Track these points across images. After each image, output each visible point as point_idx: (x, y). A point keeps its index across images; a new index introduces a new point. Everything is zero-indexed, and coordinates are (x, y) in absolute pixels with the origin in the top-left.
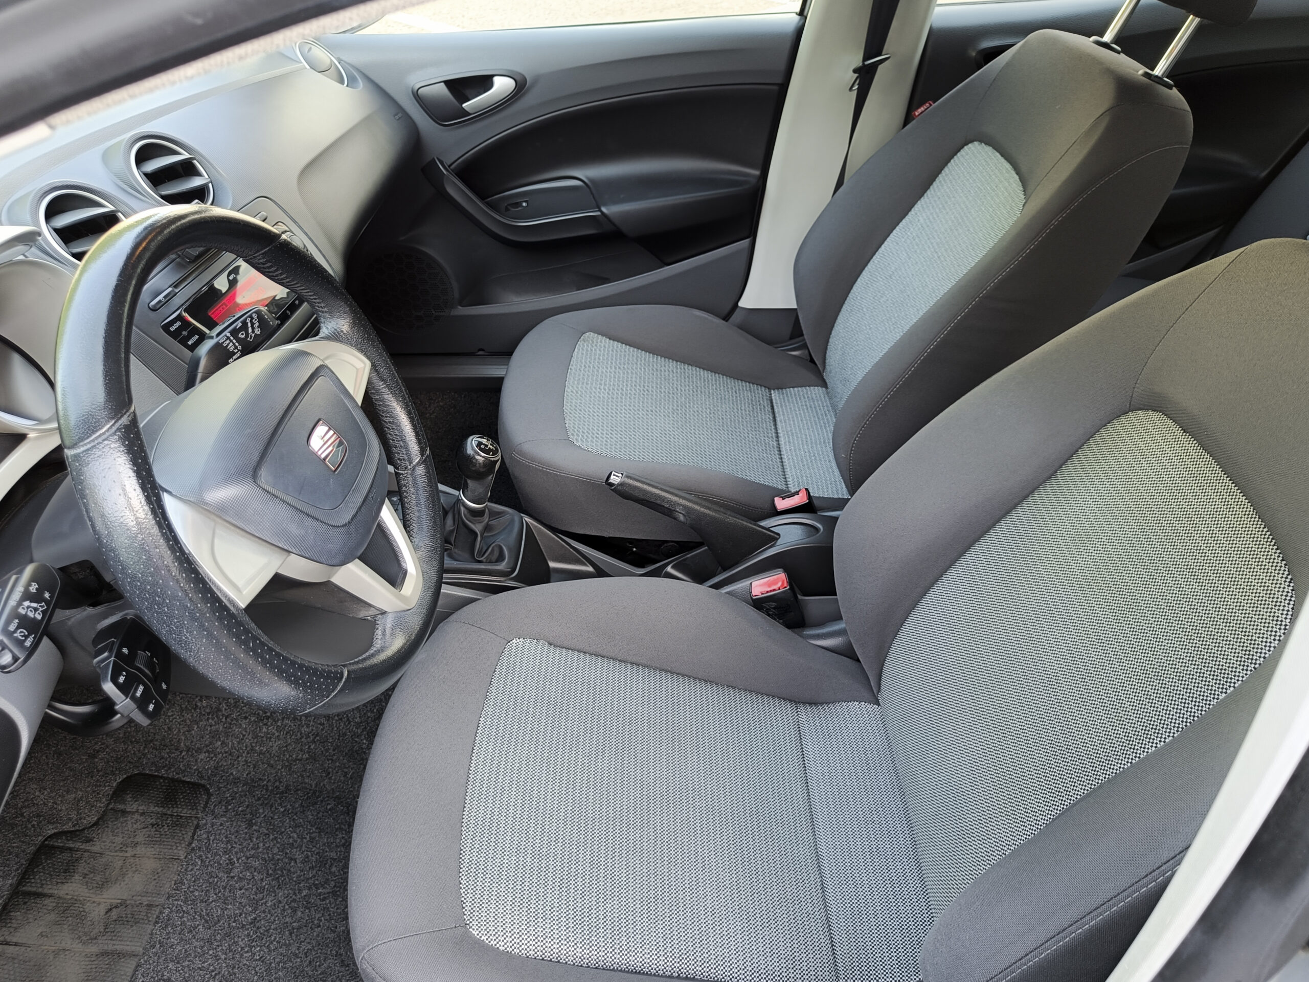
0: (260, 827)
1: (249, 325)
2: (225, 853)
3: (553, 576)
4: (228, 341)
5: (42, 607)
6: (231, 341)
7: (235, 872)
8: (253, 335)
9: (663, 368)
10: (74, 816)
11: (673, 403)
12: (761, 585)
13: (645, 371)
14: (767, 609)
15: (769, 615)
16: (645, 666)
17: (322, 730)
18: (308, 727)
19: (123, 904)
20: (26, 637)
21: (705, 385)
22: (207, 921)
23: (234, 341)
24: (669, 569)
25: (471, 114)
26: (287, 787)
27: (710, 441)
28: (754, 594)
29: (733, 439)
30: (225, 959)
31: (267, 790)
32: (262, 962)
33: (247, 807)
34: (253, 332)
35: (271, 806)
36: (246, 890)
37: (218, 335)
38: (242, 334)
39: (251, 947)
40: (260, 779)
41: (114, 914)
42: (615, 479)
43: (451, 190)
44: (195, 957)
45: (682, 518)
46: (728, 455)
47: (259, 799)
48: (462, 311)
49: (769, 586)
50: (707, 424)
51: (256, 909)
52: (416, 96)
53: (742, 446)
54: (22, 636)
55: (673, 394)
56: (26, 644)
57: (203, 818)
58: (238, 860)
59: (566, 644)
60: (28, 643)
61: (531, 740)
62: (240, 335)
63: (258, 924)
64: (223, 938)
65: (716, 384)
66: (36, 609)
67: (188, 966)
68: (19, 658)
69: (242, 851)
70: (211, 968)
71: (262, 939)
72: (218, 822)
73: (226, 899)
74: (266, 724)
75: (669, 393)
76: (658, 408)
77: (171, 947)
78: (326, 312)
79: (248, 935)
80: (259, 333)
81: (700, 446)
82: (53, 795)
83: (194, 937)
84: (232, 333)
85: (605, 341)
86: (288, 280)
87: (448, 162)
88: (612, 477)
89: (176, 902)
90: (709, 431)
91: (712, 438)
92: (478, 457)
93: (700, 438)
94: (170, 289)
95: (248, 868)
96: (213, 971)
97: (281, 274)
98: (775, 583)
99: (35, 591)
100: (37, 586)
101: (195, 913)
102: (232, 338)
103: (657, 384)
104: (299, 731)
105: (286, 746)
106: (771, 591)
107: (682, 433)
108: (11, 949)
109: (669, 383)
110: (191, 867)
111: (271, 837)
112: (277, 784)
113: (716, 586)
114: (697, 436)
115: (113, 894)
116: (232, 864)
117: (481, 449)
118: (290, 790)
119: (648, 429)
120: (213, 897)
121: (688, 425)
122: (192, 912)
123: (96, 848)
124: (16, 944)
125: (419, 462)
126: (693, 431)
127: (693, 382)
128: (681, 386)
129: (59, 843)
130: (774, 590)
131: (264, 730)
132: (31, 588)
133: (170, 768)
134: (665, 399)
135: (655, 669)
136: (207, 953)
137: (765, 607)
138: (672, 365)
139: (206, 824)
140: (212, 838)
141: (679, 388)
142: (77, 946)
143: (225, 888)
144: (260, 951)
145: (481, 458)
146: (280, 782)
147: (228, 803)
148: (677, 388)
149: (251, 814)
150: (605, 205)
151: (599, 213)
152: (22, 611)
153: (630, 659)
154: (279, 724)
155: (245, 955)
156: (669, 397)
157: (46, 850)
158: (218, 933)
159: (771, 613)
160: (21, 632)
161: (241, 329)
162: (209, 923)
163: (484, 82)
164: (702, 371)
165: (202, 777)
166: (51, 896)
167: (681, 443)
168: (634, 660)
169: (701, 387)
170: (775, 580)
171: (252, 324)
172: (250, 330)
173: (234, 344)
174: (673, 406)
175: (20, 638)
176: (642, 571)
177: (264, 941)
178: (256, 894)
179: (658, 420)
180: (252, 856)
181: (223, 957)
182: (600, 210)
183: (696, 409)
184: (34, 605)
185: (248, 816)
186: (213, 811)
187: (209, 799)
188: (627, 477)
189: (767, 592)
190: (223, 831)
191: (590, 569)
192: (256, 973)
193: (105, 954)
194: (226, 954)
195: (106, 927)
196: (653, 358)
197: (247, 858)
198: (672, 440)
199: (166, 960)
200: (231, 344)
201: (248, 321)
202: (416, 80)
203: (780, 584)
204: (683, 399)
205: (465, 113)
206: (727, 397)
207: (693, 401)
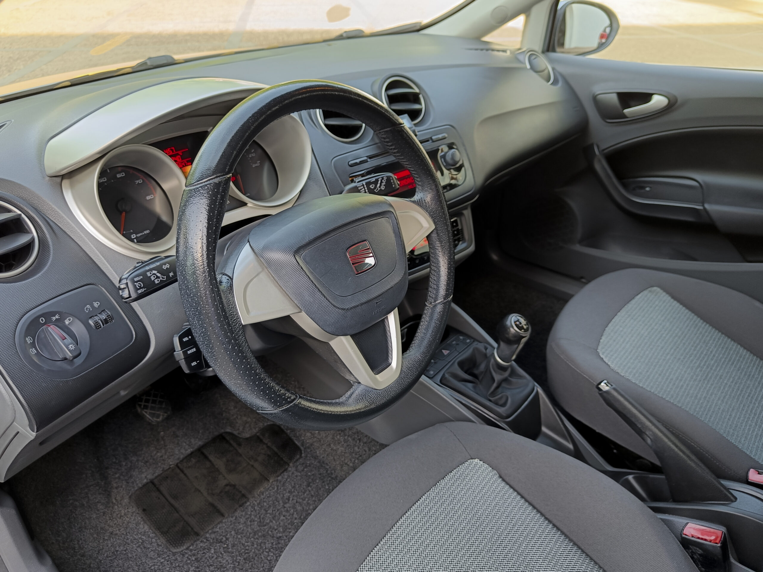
0: (312, 490)
1: (379, 182)
2: (289, 492)
3: (540, 438)
4: (362, 187)
5: (163, 278)
6: (364, 188)
7: (287, 505)
8: (379, 189)
9: (707, 334)
10: (241, 429)
11: (701, 361)
12: (694, 529)
13: (689, 330)
14: (692, 552)
15: (692, 558)
16: (563, 533)
17: (365, 454)
18: (358, 448)
19: (234, 486)
20: (141, 288)
21: (739, 360)
22: (260, 521)
23: (366, 188)
24: (630, 478)
25: (627, 118)
26: (337, 477)
27: (720, 402)
28: (685, 532)
29: (743, 410)
30: (256, 548)
31: (327, 471)
32: (270, 563)
33: (313, 475)
34: (380, 187)
35: (323, 482)
36: (286, 518)
37: (358, 182)
38: (373, 186)
39: (270, 551)
40: (327, 464)
41: (228, 488)
42: (604, 386)
43: (597, 167)
44: (245, 536)
45: (649, 441)
46: (731, 419)
47: (320, 474)
48: (579, 248)
49: (702, 535)
50: (724, 388)
51: (284, 532)
52: (595, 99)
53: (749, 418)
54: (139, 286)
55: (705, 355)
56: (138, 291)
57: (291, 467)
58: (292, 500)
59: (512, 483)
60: (140, 291)
61: (447, 531)
62: (371, 186)
63: (280, 541)
64: (261, 537)
65: (750, 363)
66: (158, 277)
67: (239, 539)
68: (131, 297)
69: (297, 496)
70: (247, 548)
71: (277, 551)
72: (296, 473)
73: (275, 516)
74: (340, 434)
75: (702, 353)
76: (686, 359)
77: (239, 523)
78: (420, 185)
79: (272, 543)
80: (383, 189)
81: (708, 402)
82: (238, 413)
83: (251, 525)
84: (366, 184)
85: (667, 298)
86: (398, 154)
87: (603, 147)
88: (602, 384)
89: (254, 502)
90: (724, 394)
91: (723, 401)
92: (512, 329)
93: (711, 395)
94: (365, 158)
95: (294, 507)
96: (247, 550)
97: (394, 149)
98: (709, 534)
99: (165, 268)
100: (169, 267)
101: (259, 513)
102: (365, 186)
103: (694, 343)
104: (354, 448)
105: (344, 453)
106: (702, 539)
107: (697, 385)
108: (182, 475)
109: (706, 346)
110: (271, 488)
111: (314, 499)
112: (333, 472)
113: (656, 510)
114: (710, 393)
115: (233, 478)
116: (289, 499)
117: (517, 325)
118: (337, 480)
119: (668, 370)
120: (270, 511)
121: (706, 382)
122: (258, 512)
123: (240, 451)
124: (185, 474)
125: (440, 303)
126: (708, 388)
127: (729, 353)
128: (716, 352)
129: (228, 438)
130: (705, 540)
131: (338, 437)
132: (164, 266)
133: (292, 431)
134: (696, 356)
135: (571, 540)
136: (251, 538)
137: (691, 549)
138: (717, 334)
139: (290, 471)
140: (288, 480)
141: (714, 352)
142: (205, 494)
143: (278, 510)
144: (272, 556)
145: (514, 330)
146: (335, 472)
147: (306, 467)
148: (711, 352)
149: (312, 479)
150: (709, 203)
151: (700, 208)
152: (149, 274)
153: (555, 521)
154: (346, 437)
155: (265, 553)
156: (700, 356)
157: (222, 438)
158: (261, 532)
159: (696, 557)
160: (139, 284)
161: (373, 183)
162: (261, 524)
163: (646, 97)
164: (742, 349)
165: (303, 445)
166: (210, 461)
167: (691, 392)
168: (558, 524)
169: (735, 359)
170: (710, 532)
171: (381, 182)
172: (378, 185)
173: (365, 190)
174: (700, 364)
175: (137, 286)
176: (610, 468)
177: (277, 552)
178: (289, 524)
179: (681, 367)
180: (300, 503)
181: (255, 546)
182: (703, 206)
183: (720, 374)
184: (159, 275)
185: (310, 480)
186: (297, 466)
187: (299, 459)
188: (615, 389)
189: (699, 538)
190: (295, 480)
191: (571, 446)
192: (263, 566)
193: (212, 505)
194: (257, 546)
195: (221, 492)
196: (702, 323)
197: (297, 502)
198: (684, 387)
199: (233, 528)
200: (364, 189)
201: (380, 180)
202: (598, 89)
203: (713, 538)
204: (713, 362)
205: (624, 116)
206: (756, 376)
207: (721, 367)
